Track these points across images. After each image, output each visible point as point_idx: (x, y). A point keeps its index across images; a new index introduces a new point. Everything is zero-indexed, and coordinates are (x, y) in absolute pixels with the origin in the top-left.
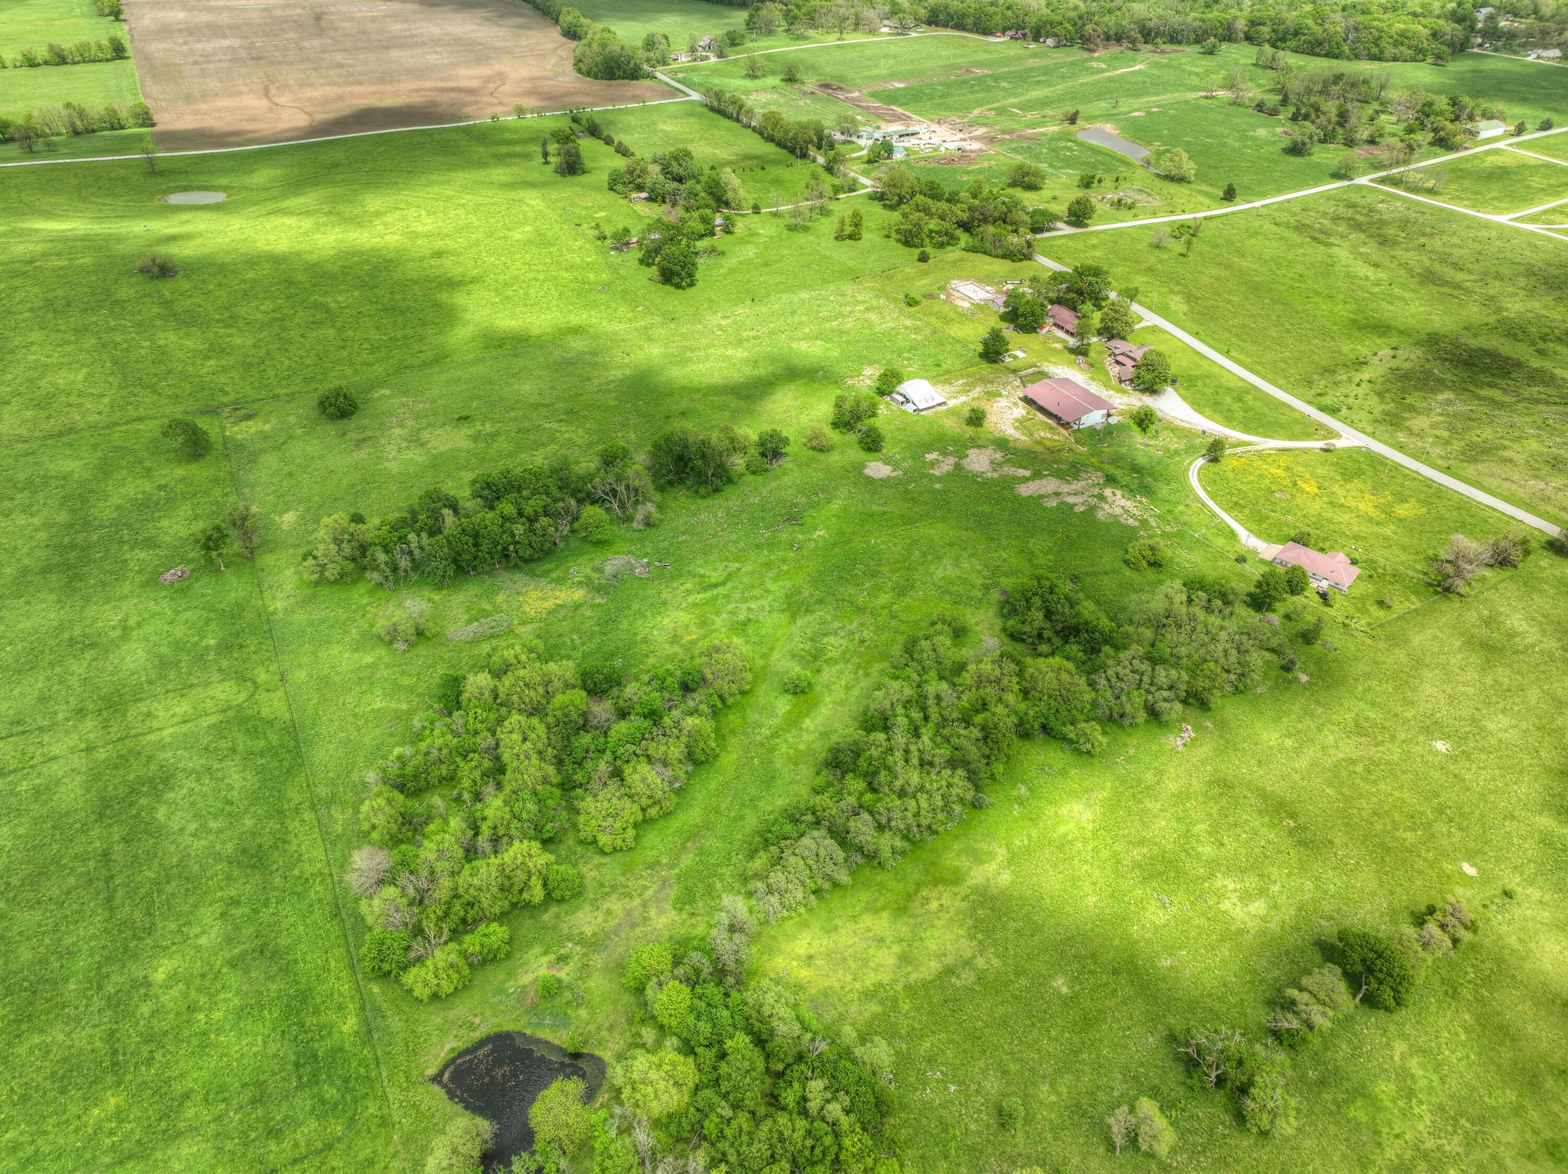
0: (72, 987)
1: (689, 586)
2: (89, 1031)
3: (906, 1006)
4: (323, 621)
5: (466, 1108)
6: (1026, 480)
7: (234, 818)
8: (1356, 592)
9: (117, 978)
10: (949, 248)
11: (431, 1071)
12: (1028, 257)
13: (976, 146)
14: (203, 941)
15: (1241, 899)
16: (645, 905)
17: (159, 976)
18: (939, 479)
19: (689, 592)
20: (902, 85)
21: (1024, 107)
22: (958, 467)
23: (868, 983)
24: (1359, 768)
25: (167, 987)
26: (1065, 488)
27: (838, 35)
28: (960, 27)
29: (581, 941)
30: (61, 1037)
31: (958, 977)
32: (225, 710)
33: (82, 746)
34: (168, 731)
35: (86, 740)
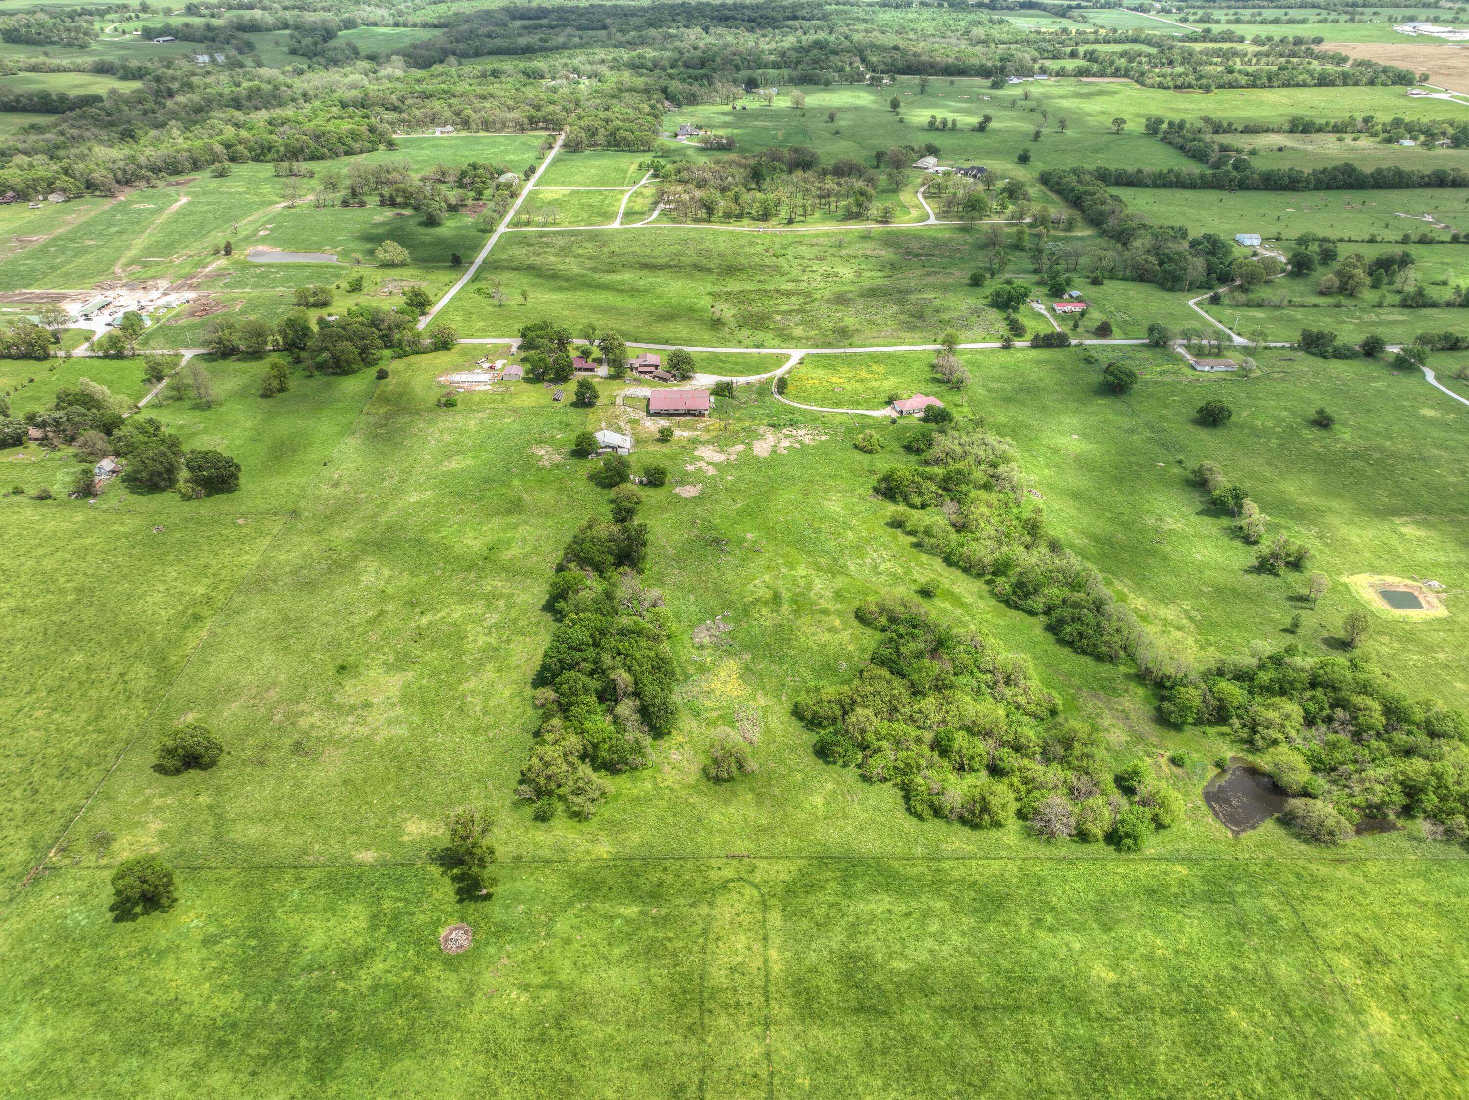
0: (1107, 1039)
1: (765, 609)
2: (1159, 1029)
3: (1212, 639)
6: (749, 450)
11: (1230, 834)
13: (189, 295)
14: (1077, 946)
17: (1110, 977)
18: (722, 475)
19: (774, 611)
23: (1194, 644)
25: (1123, 972)
26: (770, 442)
30: (1162, 1049)
31: (1196, 616)
32: (765, 907)
33: (758, 1030)
34: (773, 954)
35: (750, 1025)
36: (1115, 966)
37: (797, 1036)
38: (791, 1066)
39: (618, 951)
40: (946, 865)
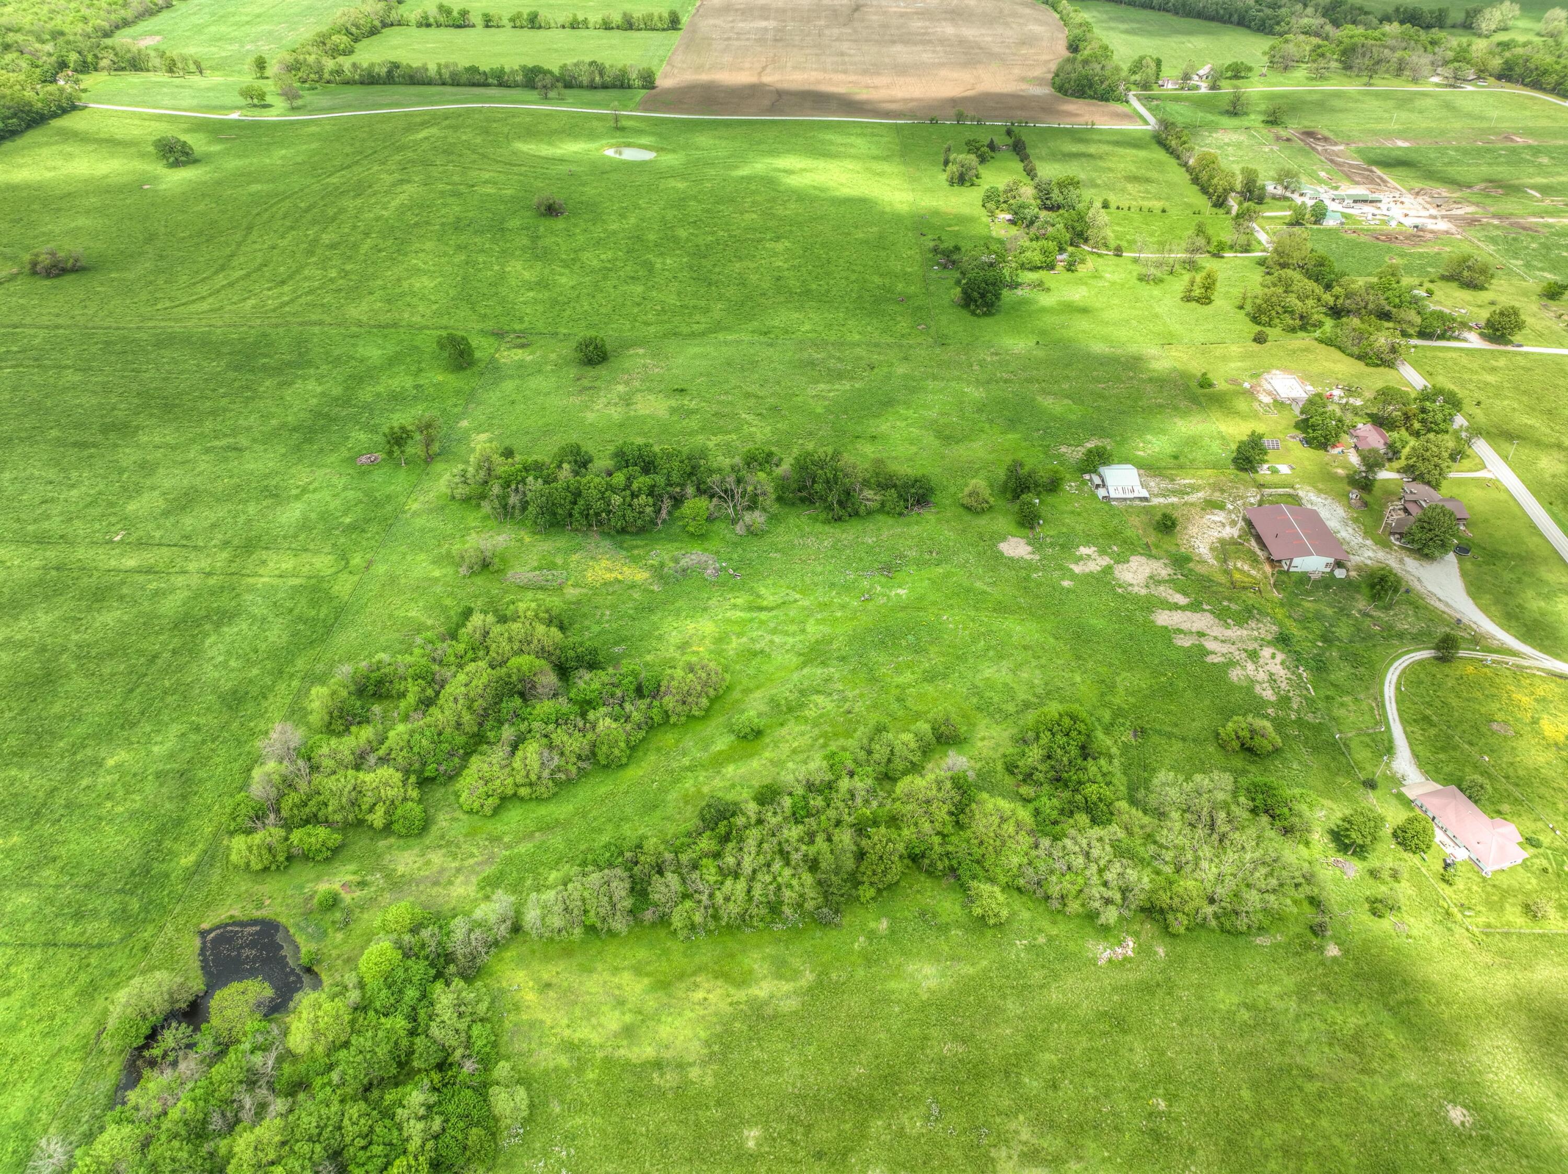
0: (61, 745)
1: (739, 601)
2: (44, 781)
3: (591, 1075)
4: (431, 530)
5: (203, 968)
6: (1176, 607)
7: (250, 664)
8: (1504, 881)
9: (89, 752)
10: (1301, 334)
11: (205, 926)
12: (1388, 364)
13: (1443, 225)
14: (156, 749)
15: (1023, 1155)
16: (458, 870)
17: (111, 762)
18: (1073, 577)
19: (735, 606)
20: (1406, 145)
21: (1545, 190)
22: (1107, 570)
23: (577, 1035)
24: (1311, 1087)
25: (109, 772)
26: (1217, 631)
27: (1366, 79)
28: (1537, 85)
29: (388, 875)
30: (27, 777)
31: (661, 1076)
32: (311, 578)
33: (207, 569)
34: (265, 579)
37: (189, 586)
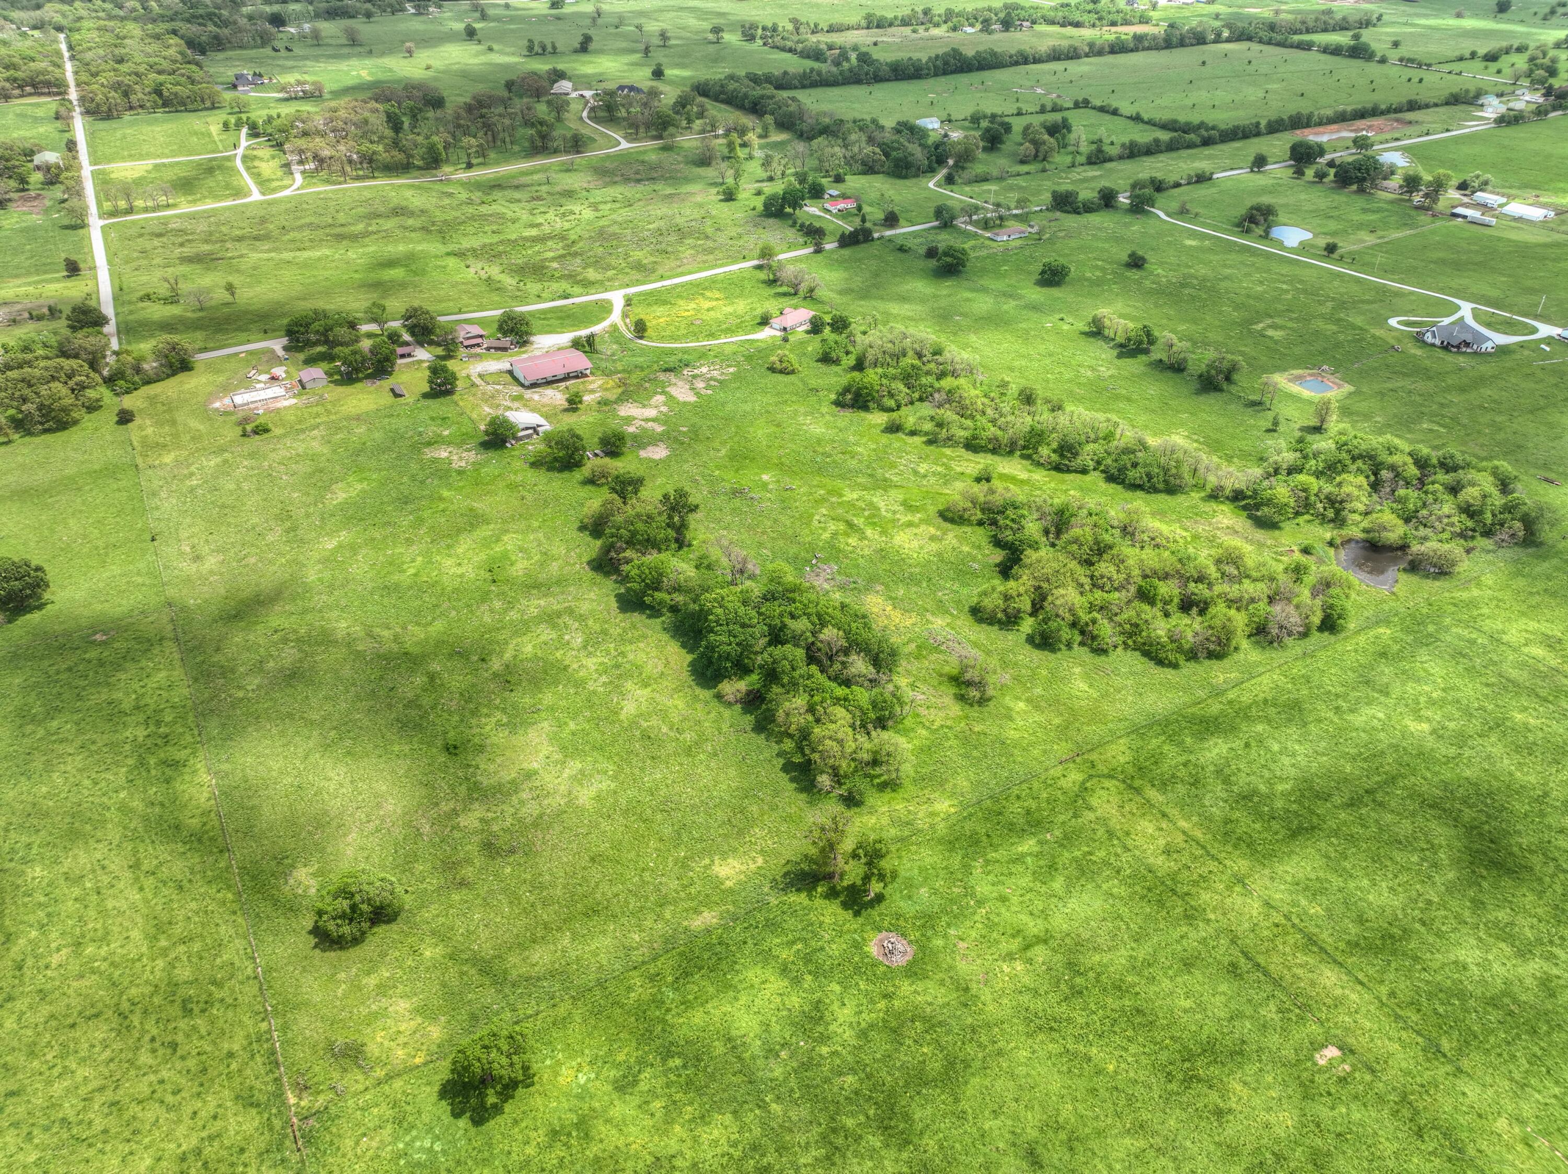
0: (1468, 772)
2: (1490, 749)
30: (1506, 762)
32: (1138, 791)
33: (1238, 889)
34: (1183, 824)
35: (1229, 888)
36: (1419, 719)
37: (1272, 879)
38: (1295, 904)
39: (1058, 884)
40: (1231, 695)
